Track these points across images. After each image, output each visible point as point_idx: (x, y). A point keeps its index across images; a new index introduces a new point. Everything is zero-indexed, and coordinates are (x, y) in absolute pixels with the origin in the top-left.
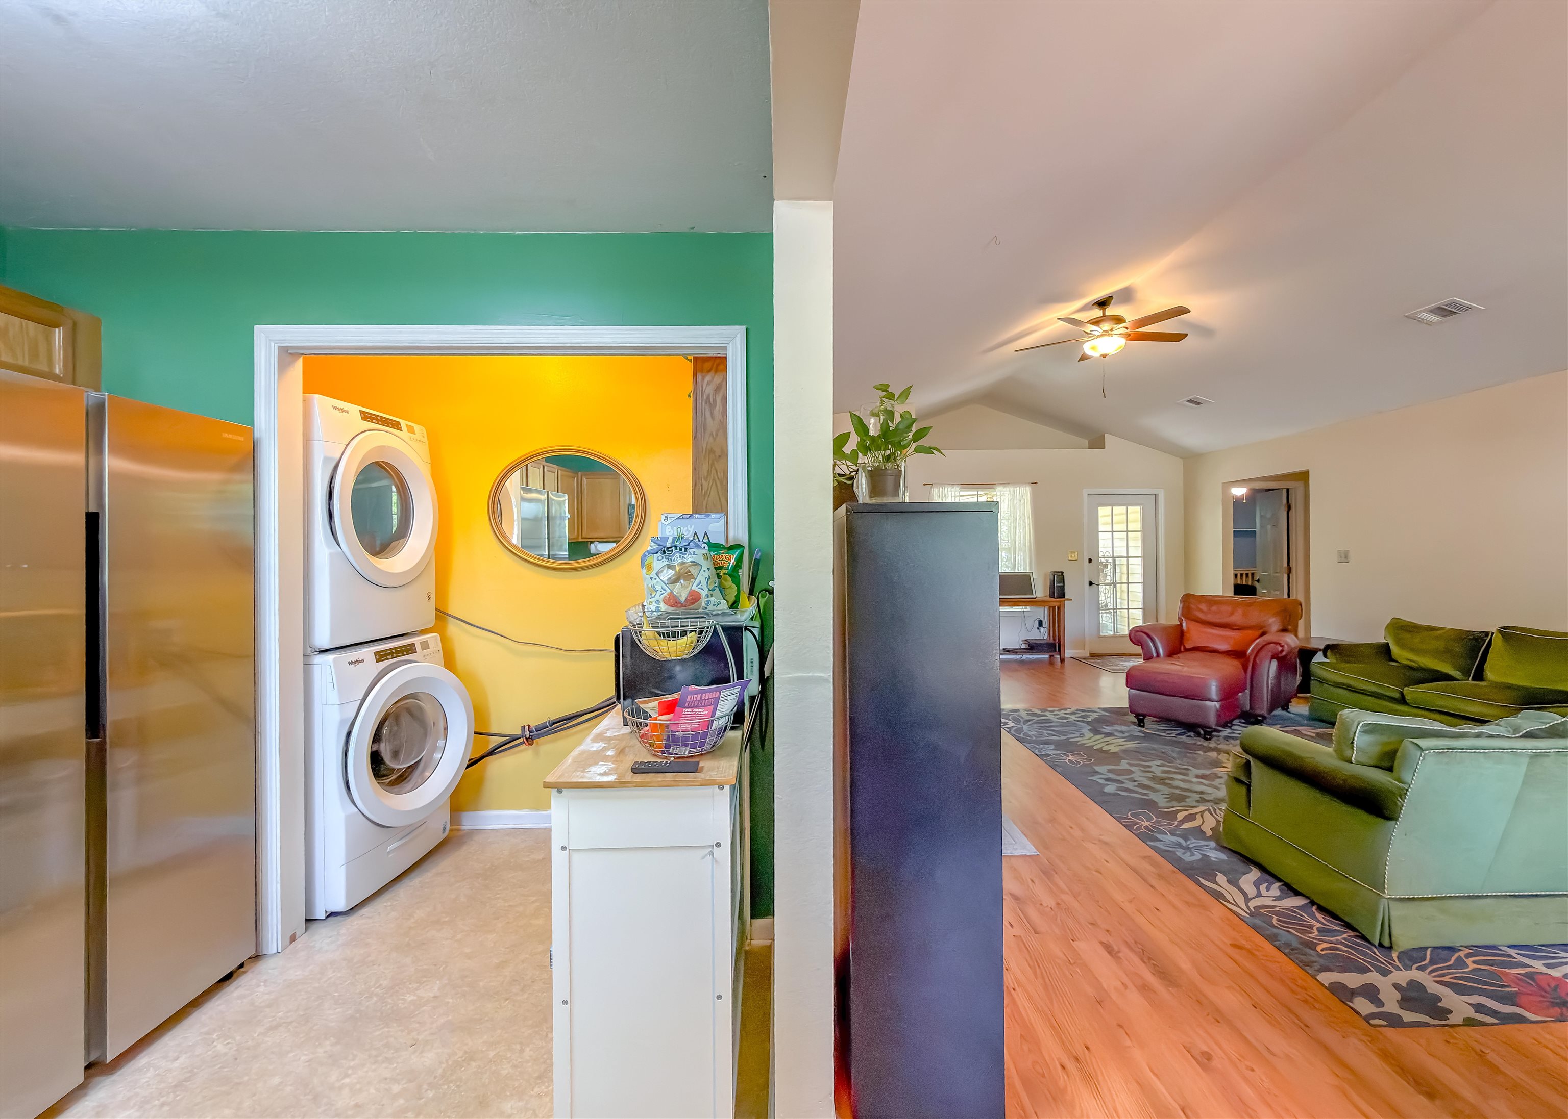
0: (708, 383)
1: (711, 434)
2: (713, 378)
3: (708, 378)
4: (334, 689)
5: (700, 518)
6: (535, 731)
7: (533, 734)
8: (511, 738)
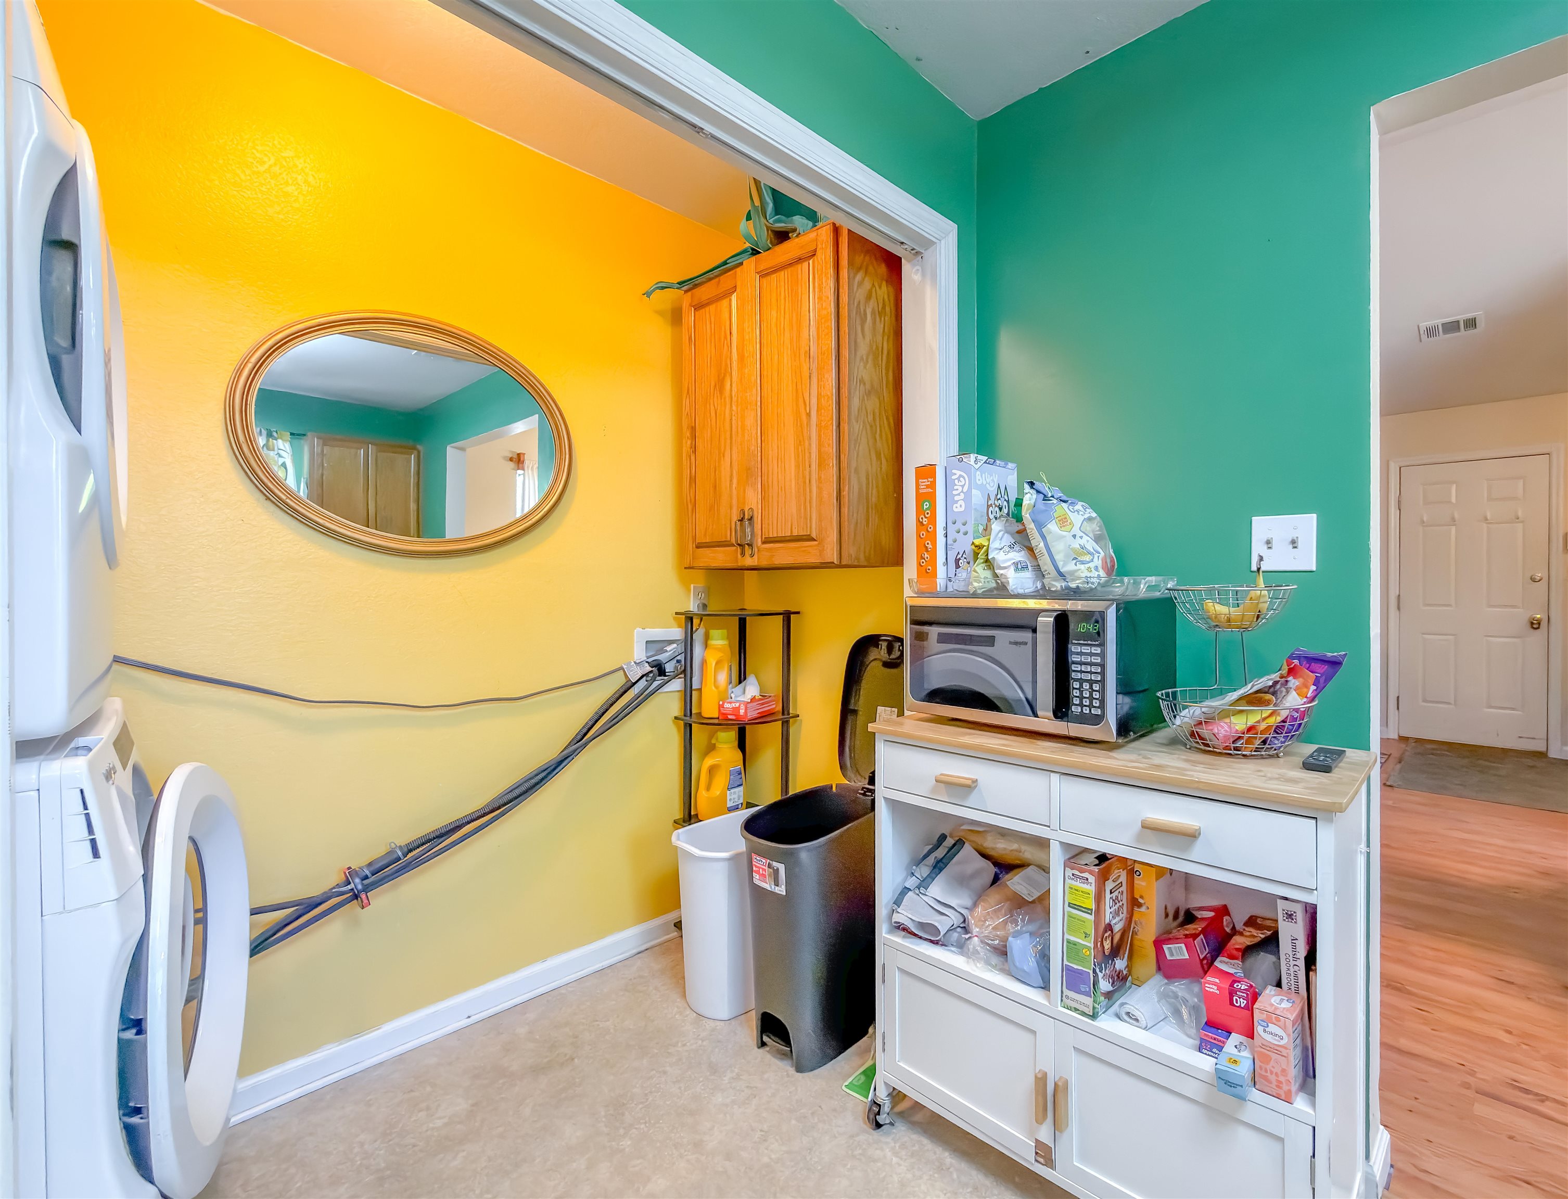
0: (860, 283)
4: (96, 854)
5: (1001, 465)
6: (369, 875)
7: (366, 882)
8: (306, 905)
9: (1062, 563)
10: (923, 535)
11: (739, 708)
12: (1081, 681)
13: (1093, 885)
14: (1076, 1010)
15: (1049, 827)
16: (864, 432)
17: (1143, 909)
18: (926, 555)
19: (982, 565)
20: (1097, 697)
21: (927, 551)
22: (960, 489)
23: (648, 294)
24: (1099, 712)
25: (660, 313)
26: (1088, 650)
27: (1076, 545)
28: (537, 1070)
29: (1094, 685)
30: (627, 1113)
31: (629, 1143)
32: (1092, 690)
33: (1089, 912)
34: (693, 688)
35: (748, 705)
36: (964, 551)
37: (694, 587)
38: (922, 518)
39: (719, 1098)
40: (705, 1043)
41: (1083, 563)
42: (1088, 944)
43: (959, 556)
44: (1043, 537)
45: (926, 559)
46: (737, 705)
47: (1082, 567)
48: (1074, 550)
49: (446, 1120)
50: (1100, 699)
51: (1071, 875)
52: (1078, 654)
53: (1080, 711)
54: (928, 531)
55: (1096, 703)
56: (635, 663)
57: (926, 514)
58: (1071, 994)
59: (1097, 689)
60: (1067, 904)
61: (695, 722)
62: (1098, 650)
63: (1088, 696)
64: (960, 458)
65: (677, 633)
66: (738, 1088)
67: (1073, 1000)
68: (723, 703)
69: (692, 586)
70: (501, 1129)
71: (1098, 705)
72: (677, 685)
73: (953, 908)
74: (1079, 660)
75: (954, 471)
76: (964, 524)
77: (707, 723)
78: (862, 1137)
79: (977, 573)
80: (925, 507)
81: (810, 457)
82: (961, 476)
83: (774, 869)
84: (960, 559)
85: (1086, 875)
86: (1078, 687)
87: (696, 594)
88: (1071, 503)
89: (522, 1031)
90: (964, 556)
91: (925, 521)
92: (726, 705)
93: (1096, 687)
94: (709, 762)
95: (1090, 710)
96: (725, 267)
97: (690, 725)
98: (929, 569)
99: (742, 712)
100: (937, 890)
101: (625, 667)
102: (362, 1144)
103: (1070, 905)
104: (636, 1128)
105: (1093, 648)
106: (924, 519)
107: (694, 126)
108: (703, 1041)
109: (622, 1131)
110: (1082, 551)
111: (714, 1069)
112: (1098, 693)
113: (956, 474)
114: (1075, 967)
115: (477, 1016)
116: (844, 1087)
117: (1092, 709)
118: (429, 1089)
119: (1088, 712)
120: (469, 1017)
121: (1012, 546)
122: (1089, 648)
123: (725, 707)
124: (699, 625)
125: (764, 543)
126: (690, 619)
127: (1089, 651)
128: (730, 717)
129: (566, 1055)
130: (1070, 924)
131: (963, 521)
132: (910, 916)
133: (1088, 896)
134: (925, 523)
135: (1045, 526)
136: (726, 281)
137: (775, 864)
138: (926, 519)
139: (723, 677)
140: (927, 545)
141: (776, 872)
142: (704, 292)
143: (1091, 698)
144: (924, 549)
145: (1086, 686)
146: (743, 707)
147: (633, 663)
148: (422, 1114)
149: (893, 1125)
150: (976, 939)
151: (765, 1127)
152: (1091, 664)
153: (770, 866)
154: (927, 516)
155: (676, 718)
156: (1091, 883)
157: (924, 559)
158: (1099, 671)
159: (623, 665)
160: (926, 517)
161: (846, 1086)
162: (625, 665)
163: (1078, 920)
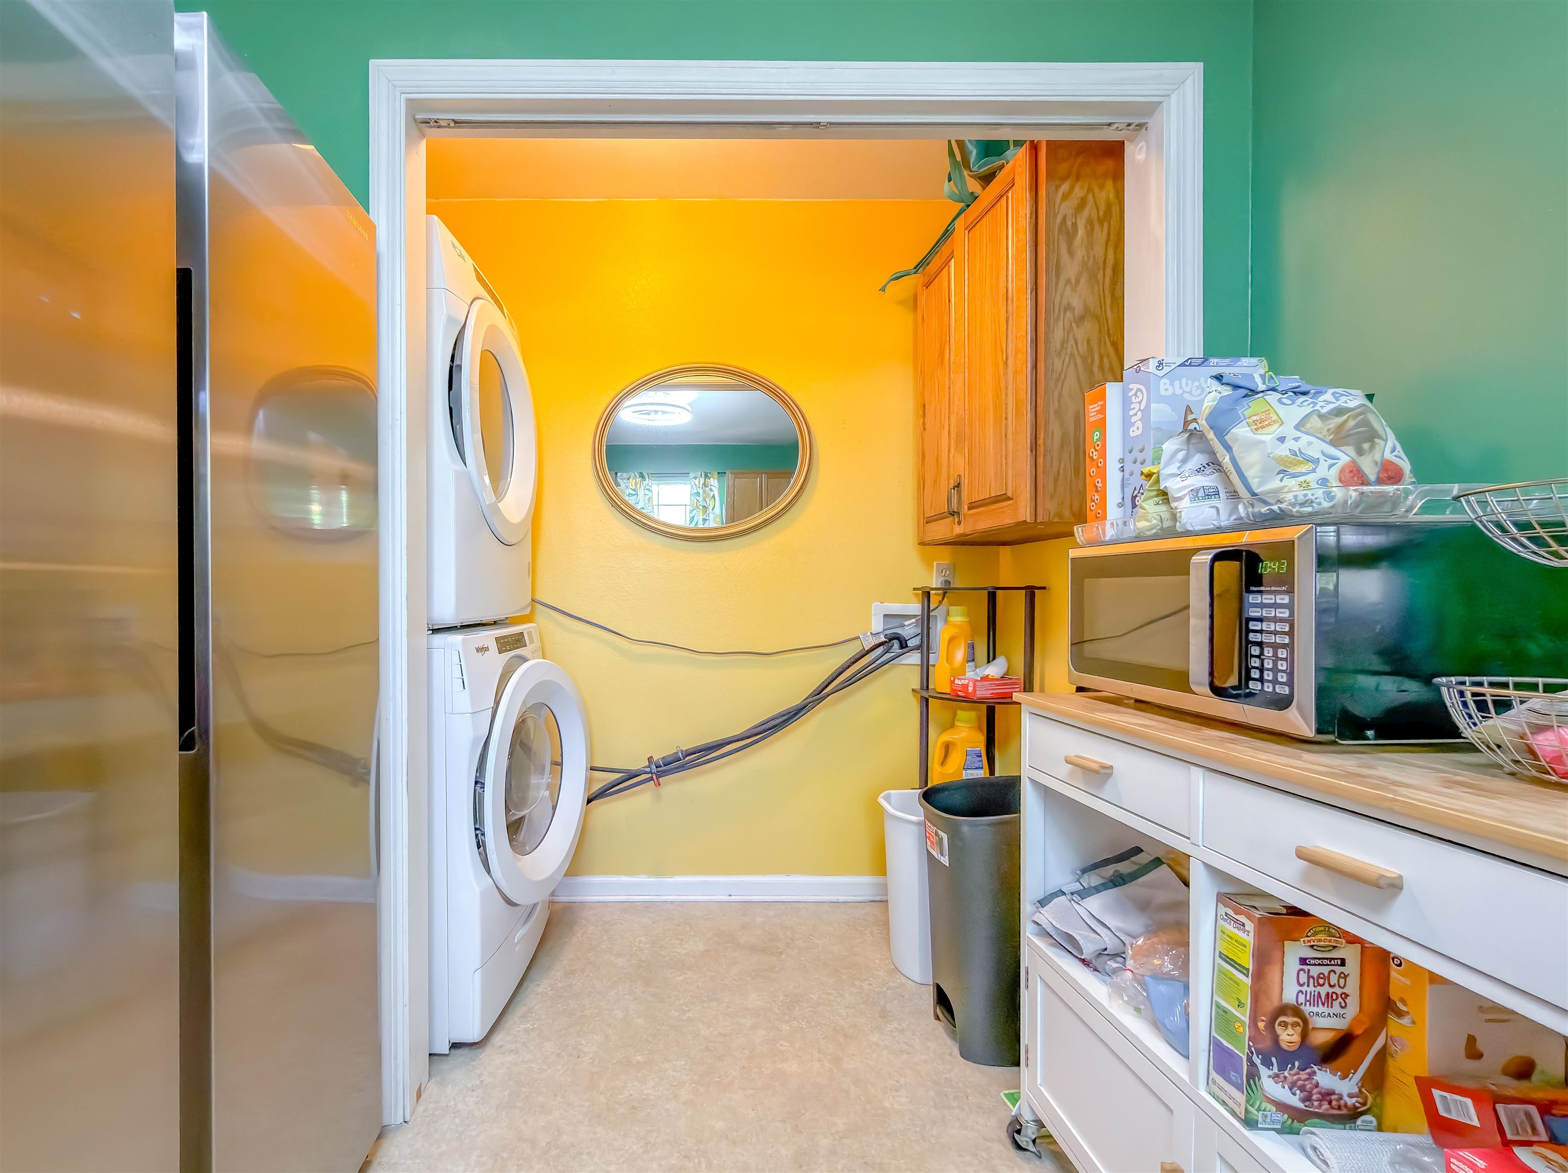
0: (1065, 197)
1: (1068, 281)
2: (1072, 189)
3: (1065, 187)
4: (464, 688)
5: (1219, 364)
6: (662, 765)
7: (659, 769)
8: (629, 774)
9: (1257, 480)
10: (1093, 472)
11: (967, 685)
12: (1260, 644)
13: (1252, 934)
14: (1224, 1103)
15: (1189, 838)
16: (1072, 367)
17: (1405, 1021)
18: (1096, 496)
19: (1156, 499)
20: (1284, 668)
21: (1097, 491)
22: (1137, 406)
23: (883, 289)
24: (1286, 690)
25: (901, 303)
26: (1272, 599)
27: (1283, 451)
28: (754, 949)
29: (1280, 651)
30: (797, 1008)
31: (788, 1028)
32: (1276, 659)
33: (1245, 971)
34: (930, 663)
35: (977, 683)
36: (1142, 485)
37: (937, 564)
38: (1092, 452)
39: (875, 1038)
40: (889, 991)
41: (1294, 476)
42: (1242, 1018)
43: (1136, 492)
44: (1228, 448)
45: (1096, 501)
46: (966, 682)
47: (1292, 483)
48: (1280, 460)
49: (687, 951)
50: (1288, 671)
51: (1224, 914)
52: (1255, 605)
53: (1259, 688)
54: (1098, 467)
55: (1283, 678)
56: (871, 634)
57: (1096, 446)
58: (1220, 1080)
59: (1284, 656)
60: (1217, 954)
61: (932, 697)
62: (1285, 599)
63: (1270, 666)
64: (1137, 367)
65: (915, 608)
66: (897, 1039)
67: (1221, 1089)
68: (954, 680)
69: (935, 563)
70: (713, 974)
71: (1284, 680)
72: (914, 658)
73: (1109, 928)
74: (1260, 614)
75: (1131, 386)
76: (1141, 451)
77: (941, 697)
78: (997, 1147)
79: (1145, 509)
80: (1095, 438)
81: (1006, 408)
82: (1139, 390)
83: (939, 838)
84: (1136, 496)
85: (1242, 918)
86: (1257, 653)
87: (940, 571)
88: (1315, 393)
89: (760, 920)
90: (1141, 491)
91: (1096, 455)
92: (957, 681)
93: (1282, 654)
94: (945, 738)
95: (1274, 688)
96: (947, 234)
97: (927, 700)
98: (1099, 513)
99: (970, 689)
100: (1094, 903)
101: (861, 636)
102: (640, 942)
103: (1221, 955)
104: (798, 1022)
105: (1278, 597)
106: (1095, 453)
107: (811, 124)
108: (887, 990)
109: (787, 1017)
110: (1295, 459)
111: (884, 1014)
112: (1284, 663)
113: (1133, 389)
114: (1225, 1043)
115: (736, 897)
116: (1002, 1094)
117: (1277, 686)
118: (688, 929)
119: (1270, 690)
120: (730, 896)
121: (1203, 469)
122: (1273, 597)
123: (956, 683)
124: (940, 602)
125: (970, 509)
126: (927, 594)
127: (1273, 601)
128: (959, 693)
129: (778, 948)
130: (1221, 983)
131: (1141, 447)
132: (1051, 920)
133: (1244, 948)
134: (1095, 457)
135: (1229, 432)
136: (945, 250)
137: (940, 833)
138: (1096, 453)
139: (960, 655)
140: (1097, 484)
141: (941, 840)
142: (932, 267)
143: (1275, 670)
144: (1094, 489)
145: (1268, 652)
146: (971, 684)
147: (869, 634)
148: (678, 942)
149: (1040, 1157)
150: (1129, 973)
151: (902, 1081)
152: (1275, 620)
153: (936, 834)
154: (1097, 448)
155: (913, 690)
156: (1249, 932)
157: (1094, 501)
158: (1287, 629)
159: (860, 635)
160: (1096, 450)
161: (1004, 1094)
162: (861, 635)
163: (1230, 979)
